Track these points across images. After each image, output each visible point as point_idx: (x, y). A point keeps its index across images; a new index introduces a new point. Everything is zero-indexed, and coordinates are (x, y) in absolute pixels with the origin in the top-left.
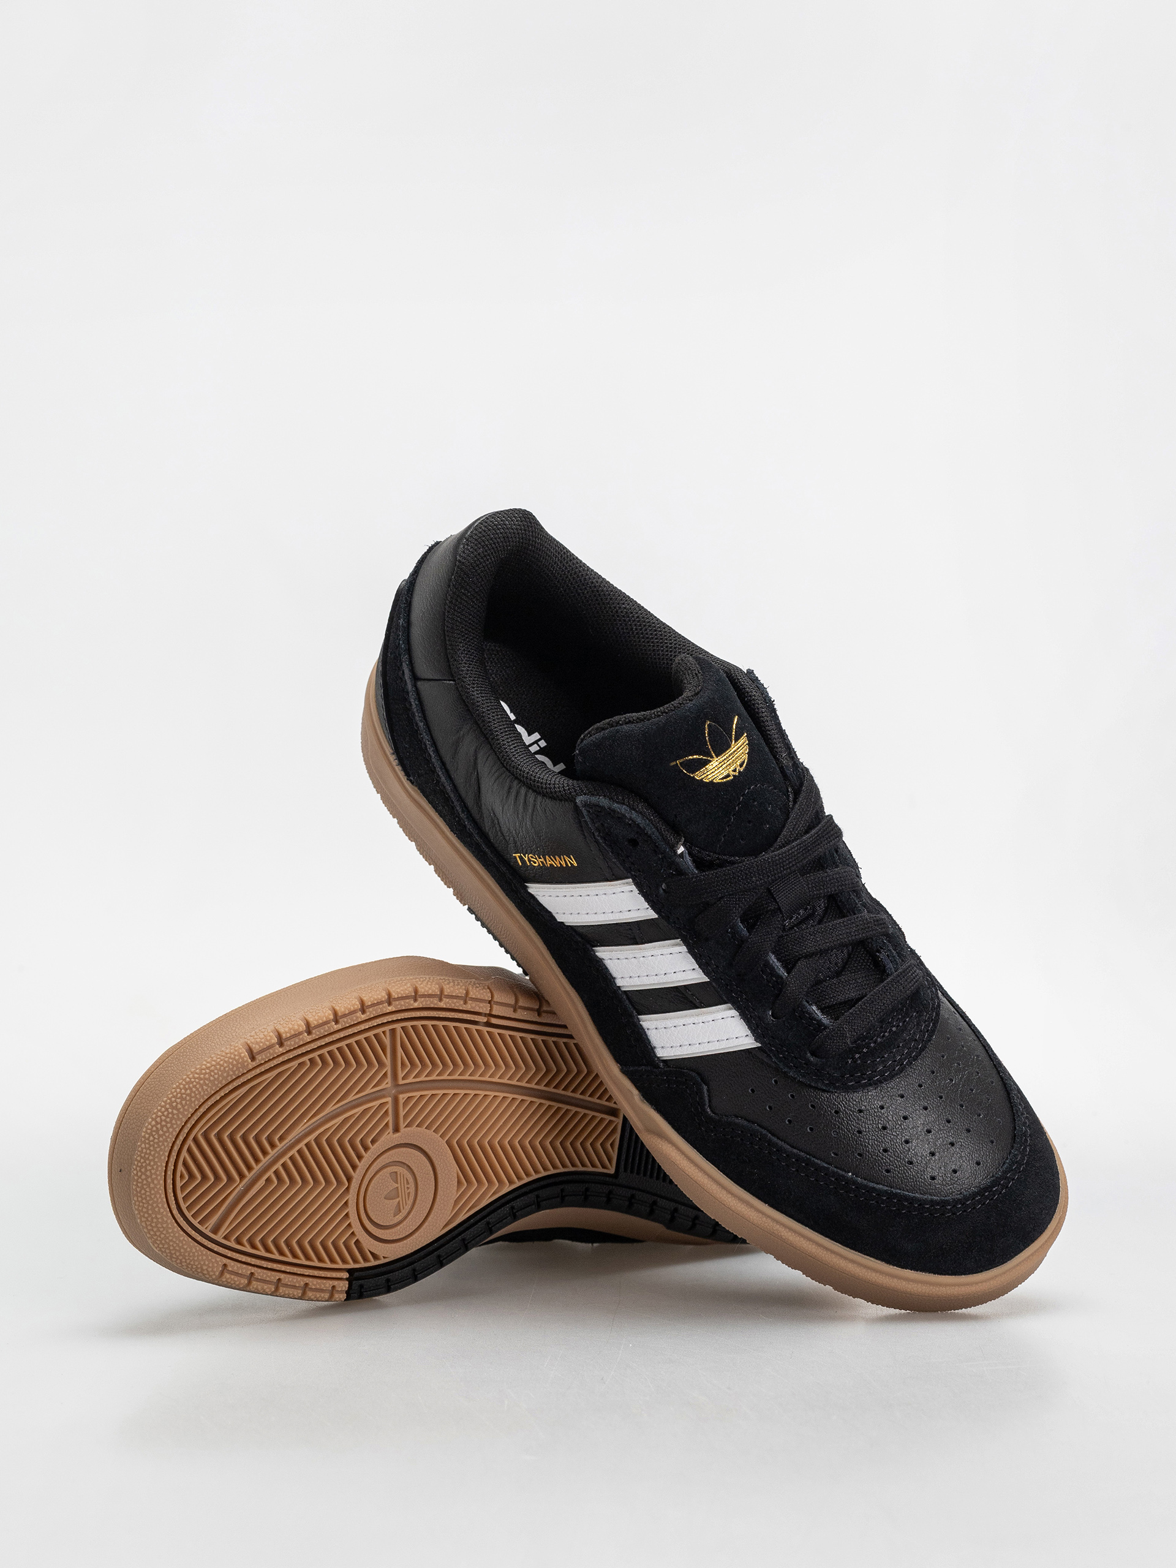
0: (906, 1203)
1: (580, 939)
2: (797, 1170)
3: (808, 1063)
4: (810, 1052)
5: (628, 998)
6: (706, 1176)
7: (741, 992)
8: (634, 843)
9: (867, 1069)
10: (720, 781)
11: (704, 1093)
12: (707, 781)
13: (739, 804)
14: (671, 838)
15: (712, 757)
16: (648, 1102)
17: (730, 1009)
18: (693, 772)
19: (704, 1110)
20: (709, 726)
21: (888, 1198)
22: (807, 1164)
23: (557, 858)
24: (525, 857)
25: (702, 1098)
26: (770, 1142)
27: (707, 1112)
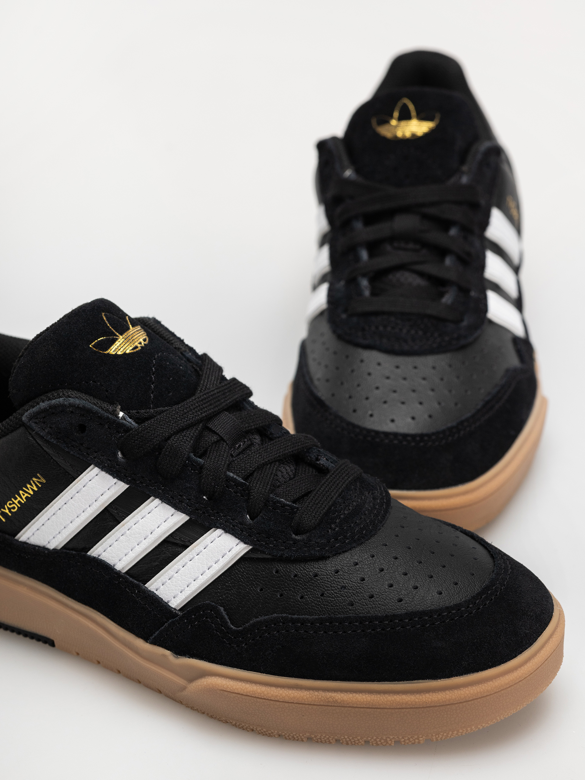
0: (427, 618)
1: (74, 552)
2: (325, 632)
3: (295, 542)
4: (294, 533)
5: (131, 576)
6: (253, 685)
7: (217, 513)
8: (82, 428)
9: (347, 532)
10: (130, 352)
11: (222, 613)
12: (121, 353)
13: (154, 366)
14: (111, 408)
15: (118, 336)
16: (181, 656)
17: (215, 530)
18: (107, 350)
19: (228, 628)
20: (105, 315)
21: (410, 620)
22: (331, 623)
23: (29, 486)
24: (5, 509)
25: (222, 618)
26: (294, 621)
27: (232, 628)
